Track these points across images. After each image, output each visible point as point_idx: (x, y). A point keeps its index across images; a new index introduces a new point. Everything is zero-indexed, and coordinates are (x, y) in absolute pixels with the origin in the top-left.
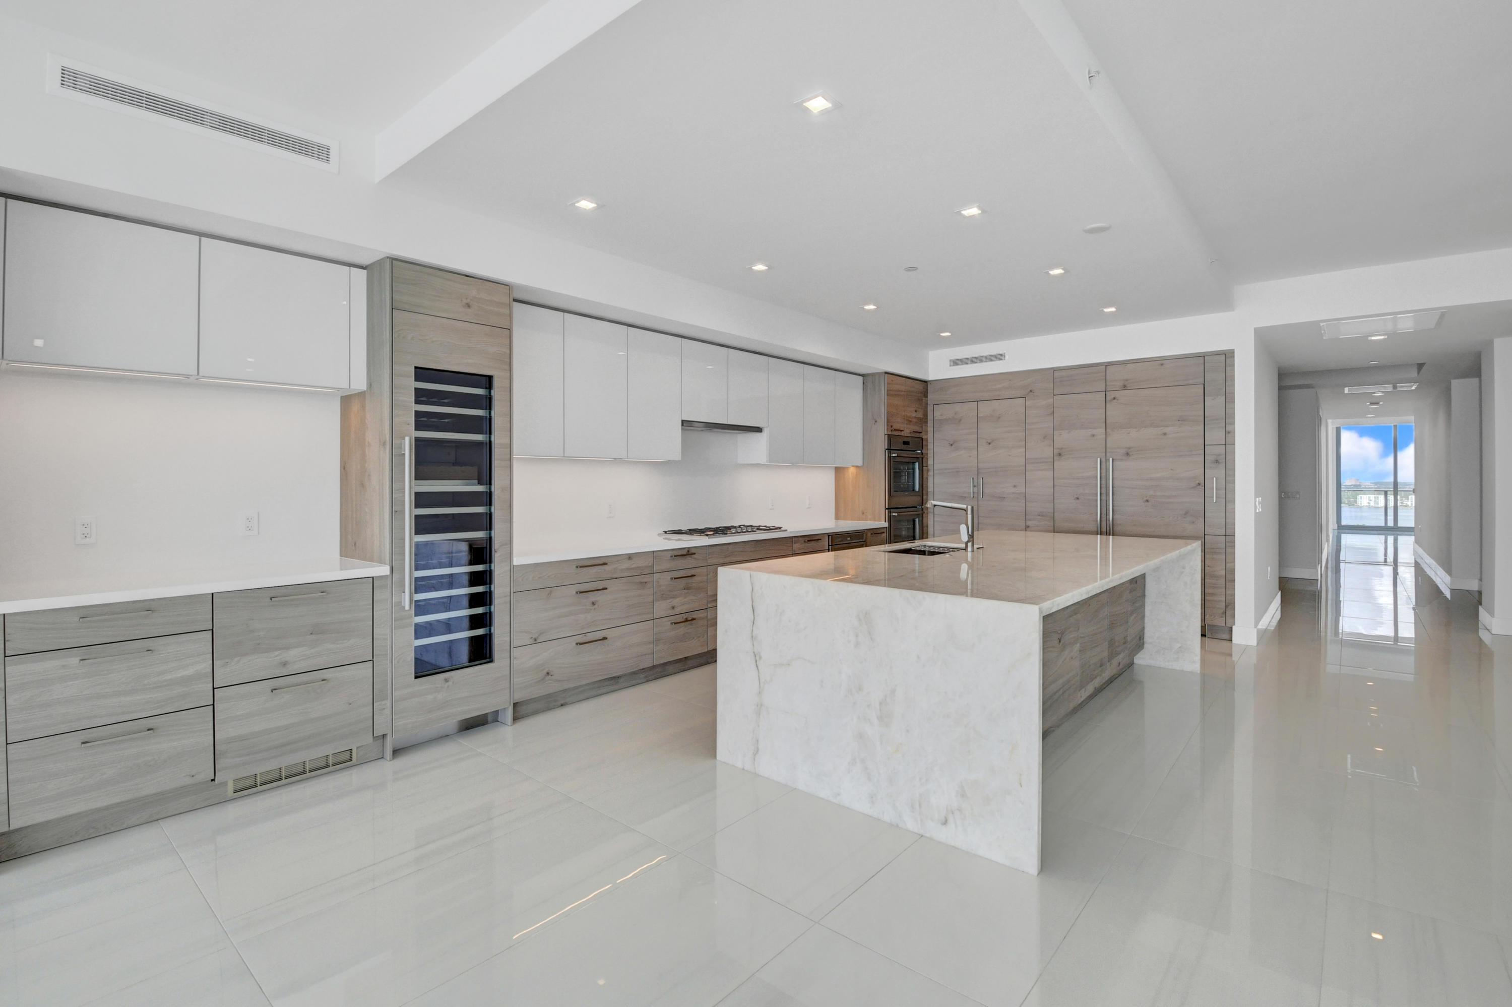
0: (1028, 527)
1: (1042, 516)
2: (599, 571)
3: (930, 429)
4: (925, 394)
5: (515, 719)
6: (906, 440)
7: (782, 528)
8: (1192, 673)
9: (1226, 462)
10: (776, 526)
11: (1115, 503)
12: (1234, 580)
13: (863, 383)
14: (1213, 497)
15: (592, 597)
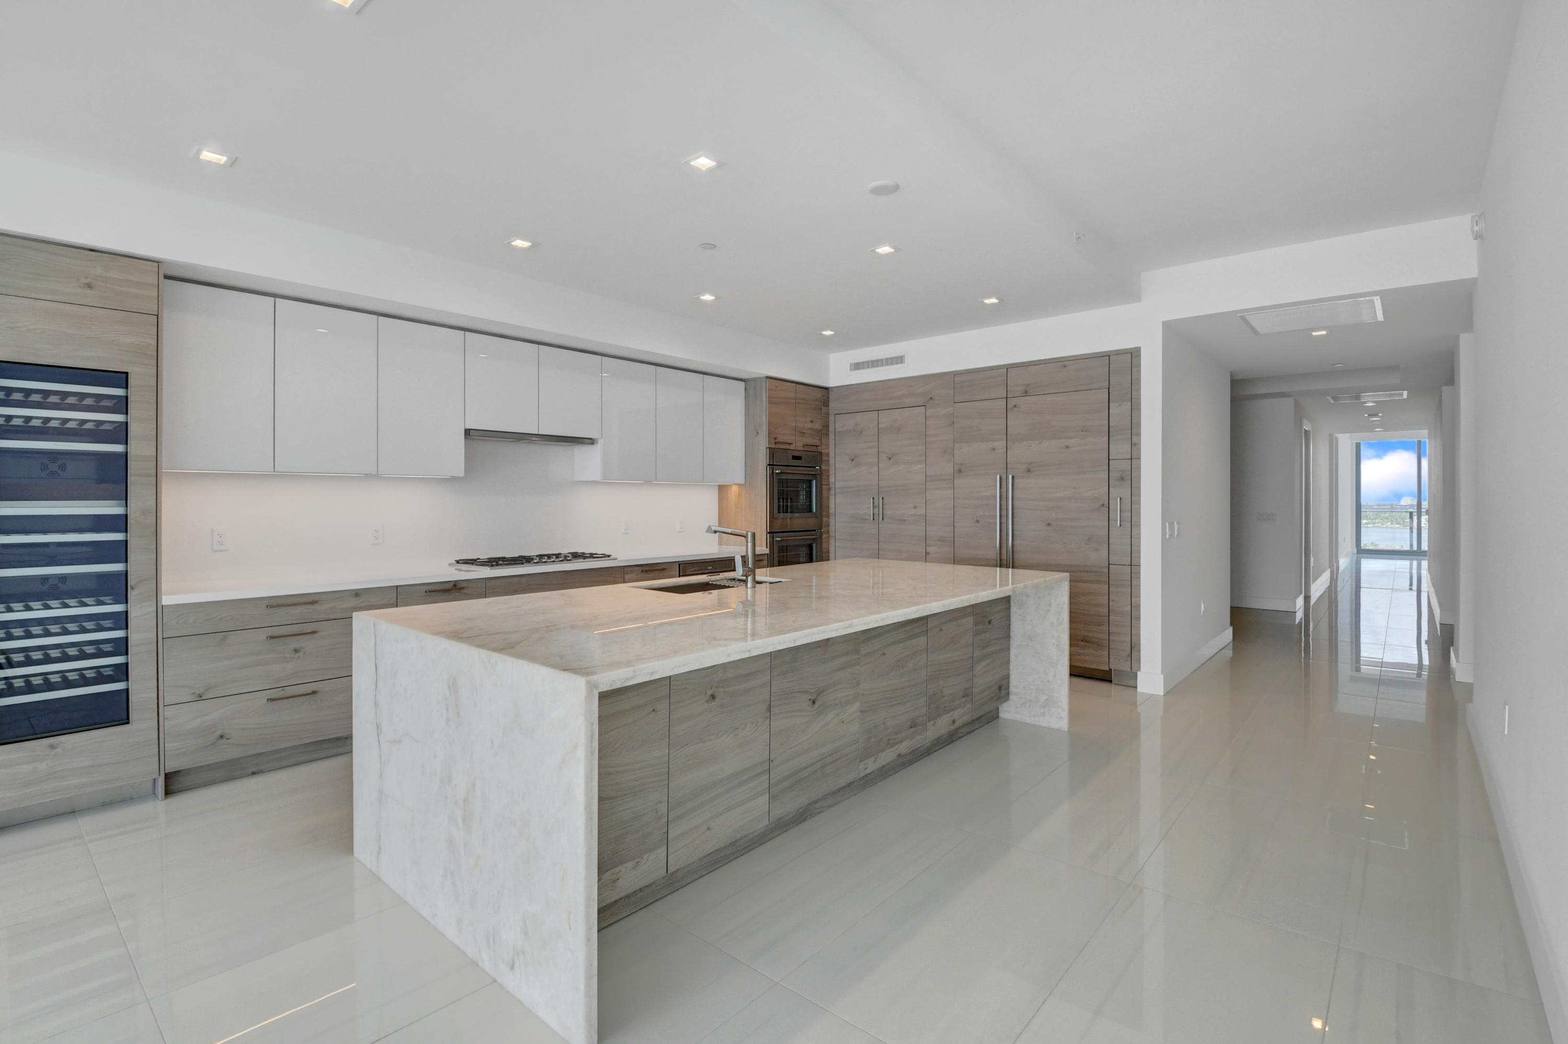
0: (928, 554)
1: (942, 541)
2: (305, 611)
3: (832, 442)
4: (826, 403)
5: (168, 793)
6: (796, 454)
7: (611, 556)
8: (1058, 730)
9: (1131, 478)
10: (606, 554)
11: (1015, 527)
12: (1140, 618)
13: (745, 389)
14: (1117, 521)
15: (294, 643)
